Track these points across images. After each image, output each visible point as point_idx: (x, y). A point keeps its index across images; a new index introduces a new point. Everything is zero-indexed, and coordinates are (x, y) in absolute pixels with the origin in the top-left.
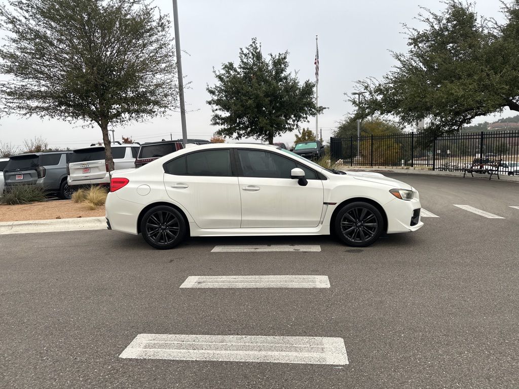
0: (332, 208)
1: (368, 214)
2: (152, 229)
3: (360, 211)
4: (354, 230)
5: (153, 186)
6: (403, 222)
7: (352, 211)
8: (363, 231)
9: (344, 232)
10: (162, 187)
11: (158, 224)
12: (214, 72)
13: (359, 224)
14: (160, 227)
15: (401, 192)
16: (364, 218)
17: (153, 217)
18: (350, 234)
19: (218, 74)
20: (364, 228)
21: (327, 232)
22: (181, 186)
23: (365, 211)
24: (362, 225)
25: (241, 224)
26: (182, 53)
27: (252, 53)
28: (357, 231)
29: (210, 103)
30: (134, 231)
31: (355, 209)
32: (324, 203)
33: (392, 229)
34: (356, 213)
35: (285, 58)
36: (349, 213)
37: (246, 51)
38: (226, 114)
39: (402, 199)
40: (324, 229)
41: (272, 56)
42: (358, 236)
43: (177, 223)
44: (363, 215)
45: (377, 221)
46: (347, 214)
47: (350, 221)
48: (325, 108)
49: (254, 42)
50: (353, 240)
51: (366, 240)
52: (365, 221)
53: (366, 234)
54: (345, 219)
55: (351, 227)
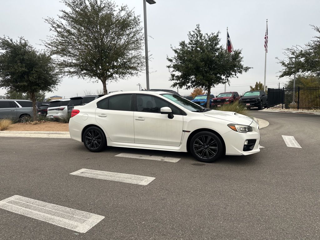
0: (188, 135)
1: (212, 140)
2: (89, 140)
3: (206, 138)
4: (202, 150)
5: (90, 115)
6: (237, 148)
7: (201, 137)
8: (208, 152)
9: (195, 151)
10: (93, 116)
11: (92, 137)
12: (172, 48)
13: (206, 147)
14: (92, 139)
15: (236, 126)
16: (210, 142)
17: (89, 133)
18: (200, 152)
19: (174, 49)
20: (209, 150)
21: (185, 150)
22: (103, 116)
23: (210, 138)
24: (208, 147)
25: (135, 141)
26: (148, 38)
27: (197, 34)
28: (204, 151)
29: (169, 67)
30: (80, 139)
31: (203, 136)
32: (183, 131)
33: (229, 152)
34: (203, 139)
35: (217, 36)
36: (199, 138)
37: (192, 33)
38: (178, 74)
39: (237, 131)
40: (183, 148)
41: (207, 35)
42: (205, 154)
43: (100, 137)
44: (208, 141)
45: (218, 145)
46: (197, 140)
47: (200, 144)
48: (250, 68)
49: (198, 27)
50: (201, 157)
51: (210, 158)
52: (210, 145)
53: (210, 154)
54: (197, 143)
55: (201, 148)
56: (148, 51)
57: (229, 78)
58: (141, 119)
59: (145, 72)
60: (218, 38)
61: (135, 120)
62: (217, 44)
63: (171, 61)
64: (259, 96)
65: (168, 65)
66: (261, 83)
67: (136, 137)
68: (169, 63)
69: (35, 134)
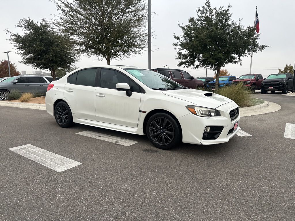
0: (144, 115)
1: (168, 123)
2: (59, 114)
3: (163, 120)
4: (158, 134)
5: (60, 90)
6: (195, 135)
7: (157, 119)
8: (164, 137)
9: (151, 135)
10: (62, 91)
11: (61, 112)
12: (179, 25)
13: (162, 131)
14: (62, 115)
15: (197, 109)
16: (166, 126)
17: (59, 107)
18: (156, 136)
19: (181, 25)
20: (166, 135)
21: (141, 133)
22: (70, 91)
23: (166, 120)
24: (164, 132)
25: (96, 119)
28: (160, 136)
29: (176, 45)
30: (52, 114)
31: (159, 119)
32: (140, 111)
33: (186, 139)
34: (160, 121)
35: (228, 10)
36: (155, 120)
37: (201, 9)
38: (184, 52)
39: (196, 115)
40: (139, 131)
42: (161, 140)
43: (67, 113)
44: (164, 124)
45: (174, 130)
46: (153, 122)
47: (157, 128)
49: (208, 2)
50: (157, 143)
51: (166, 144)
52: (167, 128)
53: (167, 140)
54: (153, 125)
55: (157, 132)
56: (151, 27)
57: (241, 58)
58: (101, 95)
59: (147, 49)
60: (228, 12)
61: (96, 96)
62: (228, 19)
63: (178, 38)
64: (284, 79)
65: (175, 43)
66: (291, 65)
67: (97, 115)
68: (176, 41)
69: (43, 107)
